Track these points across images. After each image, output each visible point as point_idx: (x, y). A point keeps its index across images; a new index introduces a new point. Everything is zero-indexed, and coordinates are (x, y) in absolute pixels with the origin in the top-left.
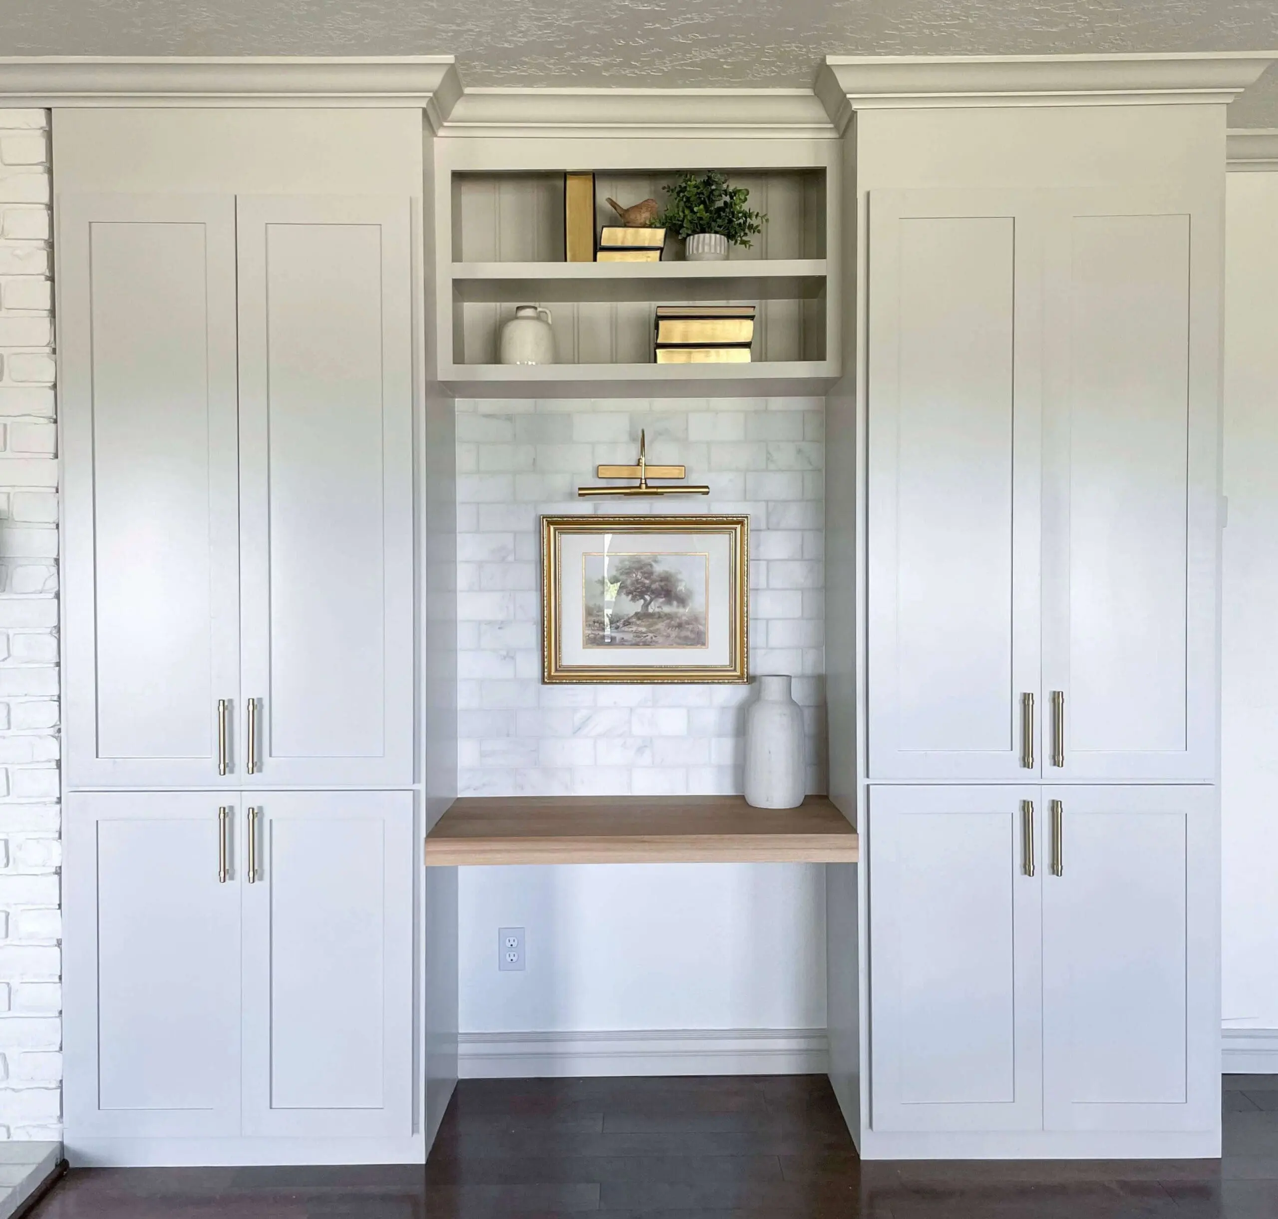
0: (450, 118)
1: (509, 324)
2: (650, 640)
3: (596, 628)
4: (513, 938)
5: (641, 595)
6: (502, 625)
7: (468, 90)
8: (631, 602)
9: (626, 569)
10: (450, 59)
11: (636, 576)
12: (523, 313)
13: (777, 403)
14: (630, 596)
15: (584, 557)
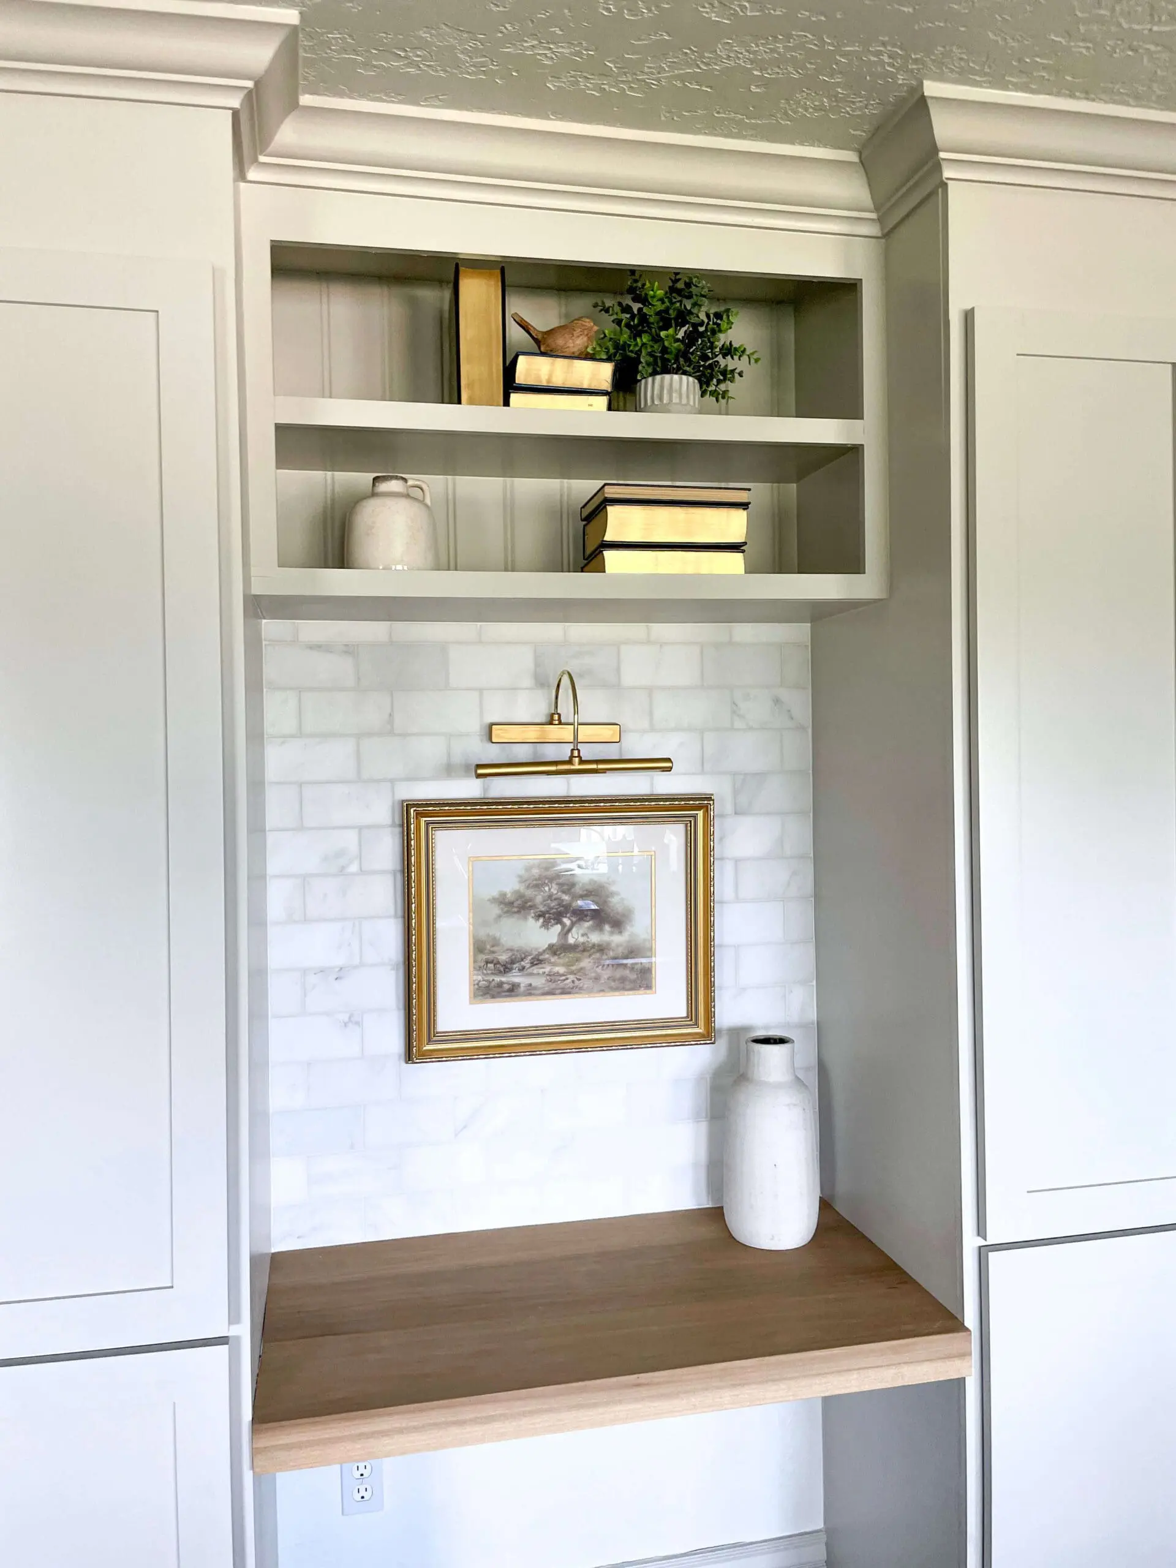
0: (270, 149)
1: (365, 503)
2: (571, 985)
3: (489, 972)
4: (364, 1464)
5: (558, 918)
6: (340, 974)
7: (306, 100)
8: (543, 929)
9: (536, 880)
10: (291, 16)
11: (550, 889)
12: (383, 487)
13: (745, 632)
14: (541, 920)
15: (471, 863)
